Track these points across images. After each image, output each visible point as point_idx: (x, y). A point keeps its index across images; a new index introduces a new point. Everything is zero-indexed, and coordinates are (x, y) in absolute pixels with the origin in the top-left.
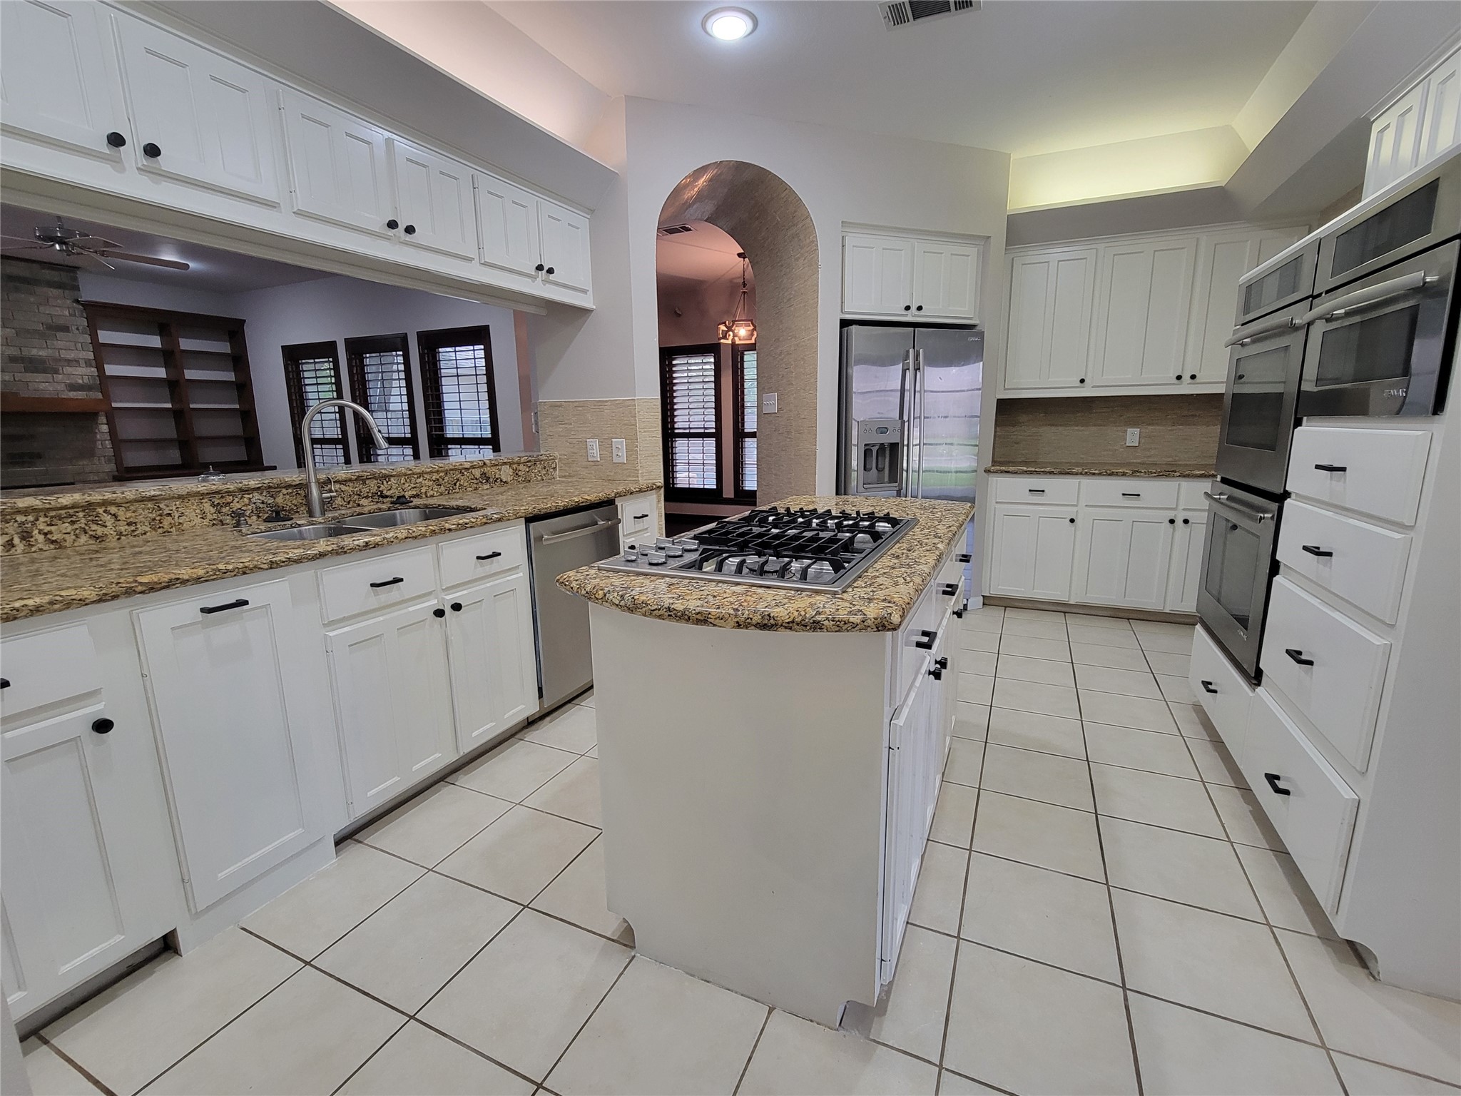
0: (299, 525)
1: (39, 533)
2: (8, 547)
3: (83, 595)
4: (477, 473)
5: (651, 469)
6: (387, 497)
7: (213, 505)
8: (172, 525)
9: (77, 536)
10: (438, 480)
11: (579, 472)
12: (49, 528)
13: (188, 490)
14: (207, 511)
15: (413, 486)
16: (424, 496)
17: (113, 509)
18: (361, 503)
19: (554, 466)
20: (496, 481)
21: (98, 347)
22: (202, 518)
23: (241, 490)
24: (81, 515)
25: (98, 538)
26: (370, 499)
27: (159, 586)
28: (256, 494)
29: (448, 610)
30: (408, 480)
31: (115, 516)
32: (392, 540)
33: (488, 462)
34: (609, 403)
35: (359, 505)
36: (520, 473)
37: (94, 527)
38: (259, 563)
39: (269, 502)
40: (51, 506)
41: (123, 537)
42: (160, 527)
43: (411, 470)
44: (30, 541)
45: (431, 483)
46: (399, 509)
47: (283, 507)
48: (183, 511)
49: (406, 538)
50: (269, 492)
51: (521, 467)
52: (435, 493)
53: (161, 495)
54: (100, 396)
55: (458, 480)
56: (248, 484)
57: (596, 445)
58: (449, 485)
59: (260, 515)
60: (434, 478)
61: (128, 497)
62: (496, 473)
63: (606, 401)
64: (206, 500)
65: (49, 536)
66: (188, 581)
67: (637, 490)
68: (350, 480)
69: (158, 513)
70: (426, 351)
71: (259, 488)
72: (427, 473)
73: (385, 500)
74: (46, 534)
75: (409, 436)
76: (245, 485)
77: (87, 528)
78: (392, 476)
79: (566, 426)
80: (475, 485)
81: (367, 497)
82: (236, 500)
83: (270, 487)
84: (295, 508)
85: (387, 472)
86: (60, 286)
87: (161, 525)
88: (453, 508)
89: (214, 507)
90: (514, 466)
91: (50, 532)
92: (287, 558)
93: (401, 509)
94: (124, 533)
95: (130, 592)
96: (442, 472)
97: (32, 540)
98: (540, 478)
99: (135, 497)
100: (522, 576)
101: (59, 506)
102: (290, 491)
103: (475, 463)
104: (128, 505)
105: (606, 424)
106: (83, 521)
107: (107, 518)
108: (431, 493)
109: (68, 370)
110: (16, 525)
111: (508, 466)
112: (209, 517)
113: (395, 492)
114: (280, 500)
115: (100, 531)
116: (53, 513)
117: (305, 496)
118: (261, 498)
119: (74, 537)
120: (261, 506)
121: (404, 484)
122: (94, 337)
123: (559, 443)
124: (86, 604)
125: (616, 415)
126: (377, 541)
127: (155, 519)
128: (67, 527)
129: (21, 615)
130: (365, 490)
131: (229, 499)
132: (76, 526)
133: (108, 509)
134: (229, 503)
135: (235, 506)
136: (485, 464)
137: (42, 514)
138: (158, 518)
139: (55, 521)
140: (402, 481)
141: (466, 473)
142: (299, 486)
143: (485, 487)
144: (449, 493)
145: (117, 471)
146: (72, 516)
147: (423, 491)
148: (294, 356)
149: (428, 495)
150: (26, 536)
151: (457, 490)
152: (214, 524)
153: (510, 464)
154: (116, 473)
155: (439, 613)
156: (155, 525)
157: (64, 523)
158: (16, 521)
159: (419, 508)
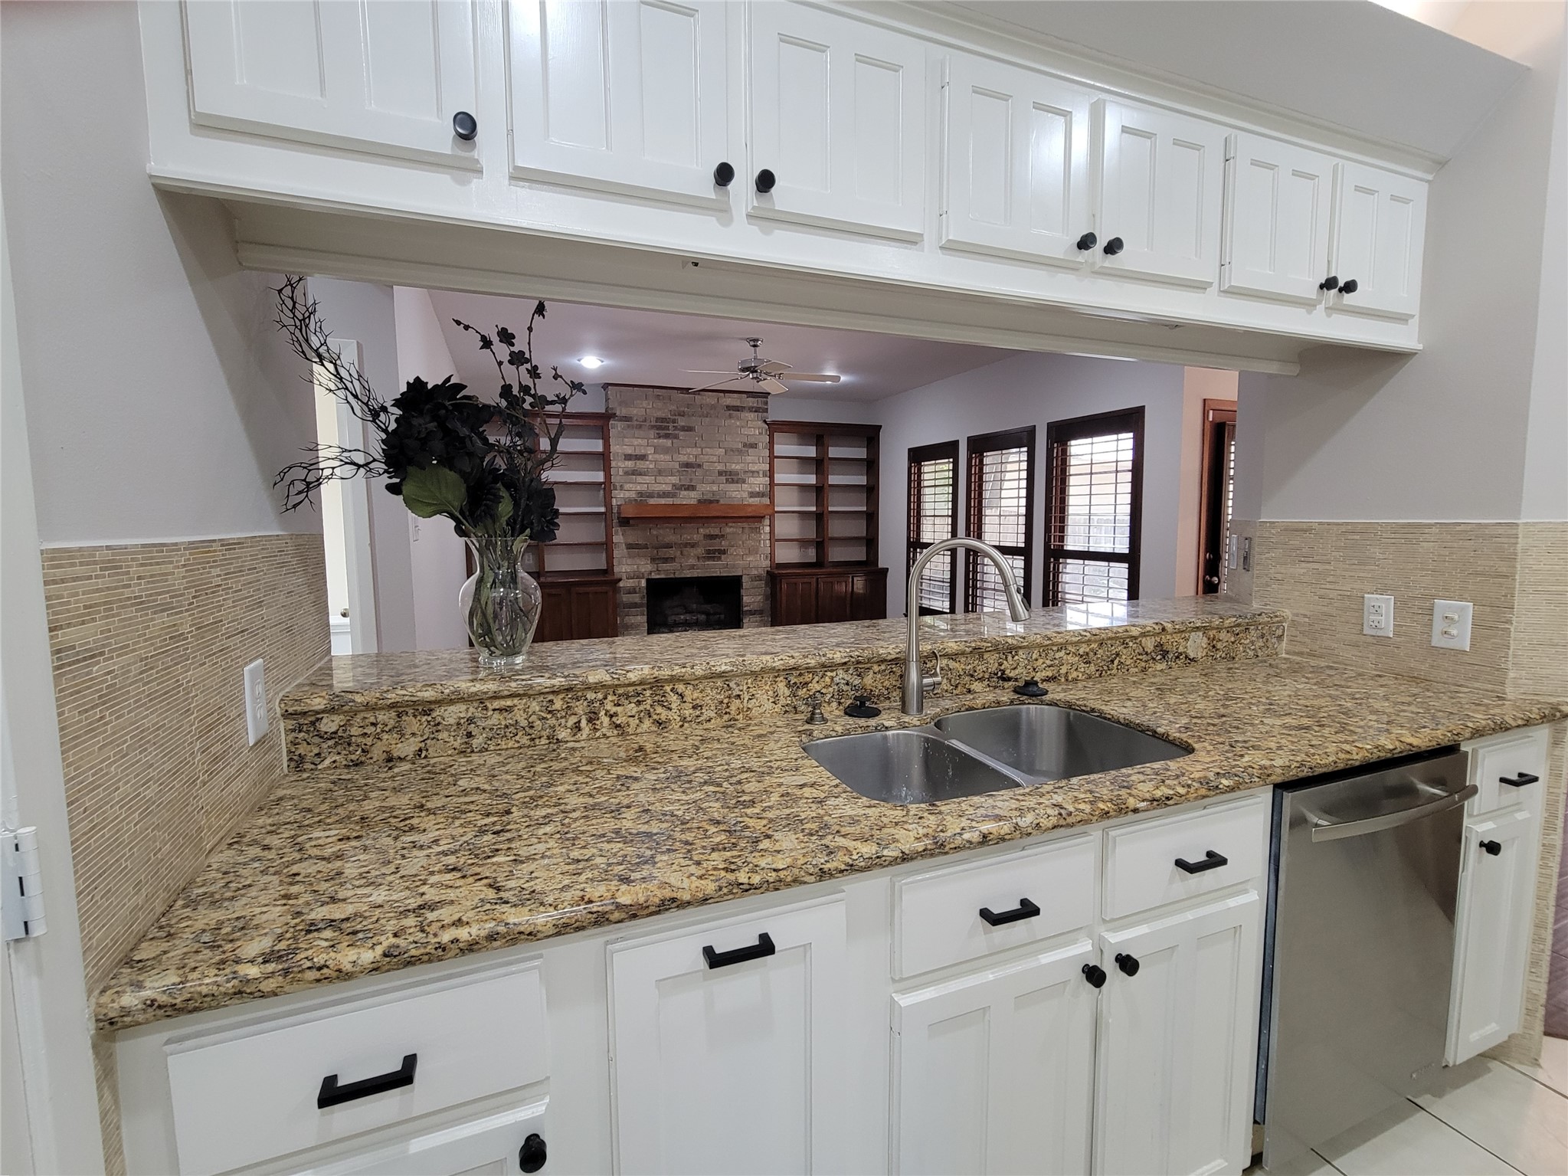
0: (886, 728)
1: (606, 714)
2: (575, 730)
3: (535, 925)
4: (1149, 644)
5: (1544, 672)
6: (1009, 679)
7: (788, 685)
8: (739, 711)
9: (640, 720)
10: (1087, 654)
11: (1336, 652)
12: (614, 709)
13: (762, 665)
14: (780, 693)
15: (1048, 662)
16: (1063, 680)
17: (680, 688)
18: (972, 687)
19: (1279, 632)
20: (1177, 657)
21: (772, 459)
22: (774, 702)
23: (823, 666)
24: (648, 693)
25: (660, 724)
26: (986, 682)
27: (646, 912)
28: (841, 671)
29: (1110, 967)
30: (1043, 655)
31: (681, 696)
32: (1030, 830)
33: (1169, 626)
34: (1434, 530)
35: (969, 691)
36: (1219, 645)
37: (659, 709)
38: (802, 873)
39: (856, 682)
40: (619, 683)
41: (686, 725)
42: (726, 713)
43: (1049, 639)
44: (595, 724)
45: (1077, 658)
46: (1025, 704)
47: (871, 691)
48: (754, 692)
49: (1054, 827)
50: (856, 669)
51: (1223, 635)
52: (1080, 675)
53: (733, 671)
54: (768, 501)
55: (1118, 655)
56: (833, 658)
57: (1388, 608)
58: (1103, 663)
59: (842, 701)
60: (1081, 652)
61: (697, 673)
62: (1179, 644)
63: (1430, 526)
64: (781, 678)
65: (614, 719)
66: (689, 903)
67: (1520, 722)
68: (963, 653)
69: (727, 694)
70: (1055, 445)
71: (845, 663)
72: (1072, 644)
73: (1006, 685)
74: (611, 716)
75: (1023, 545)
76: (829, 659)
77: (652, 710)
78: (1021, 648)
79: (1316, 566)
80: (1143, 664)
81: (981, 679)
82: (817, 679)
83: (858, 662)
84: (886, 692)
85: (1015, 642)
86: (757, 411)
87: (728, 710)
88: (1119, 722)
89: (789, 688)
90: (1211, 633)
91: (616, 714)
92: (847, 864)
93: (1029, 704)
94: (689, 719)
95: (601, 920)
96: (1095, 641)
97: (597, 722)
98: (1251, 653)
99: (704, 673)
100: (1254, 898)
101: (627, 682)
102: (883, 667)
103: (1148, 629)
104: (697, 682)
105: (1423, 569)
106: (649, 701)
107: (673, 698)
108: (1074, 675)
109: (751, 480)
110: (585, 703)
111: (1201, 634)
112: (783, 701)
113: (1022, 673)
114: (868, 680)
115: (664, 714)
116: (621, 691)
117: (901, 676)
118: (845, 677)
119: (638, 721)
120: (845, 688)
121: (1037, 660)
122: (771, 451)
123: (1297, 593)
124: (538, 940)
125: (1451, 553)
126: (1002, 832)
127: (722, 702)
128: (632, 708)
129: (449, 956)
130: (981, 668)
131: (808, 677)
132: (641, 708)
133: (676, 687)
134: (807, 683)
135: (815, 686)
136: (1164, 629)
137: (611, 691)
138: (726, 701)
139: (623, 700)
140: (1034, 656)
141: (1131, 644)
142: (896, 661)
143: (1159, 667)
144: (1100, 675)
145: (770, 567)
146: (639, 694)
147: (1063, 671)
149: (1070, 679)
150: (593, 717)
151: (1114, 671)
152: (786, 712)
153: (1204, 629)
154: (769, 570)
155: (1094, 976)
156: (722, 709)
157: (630, 703)
158: (586, 699)
159: (1057, 705)
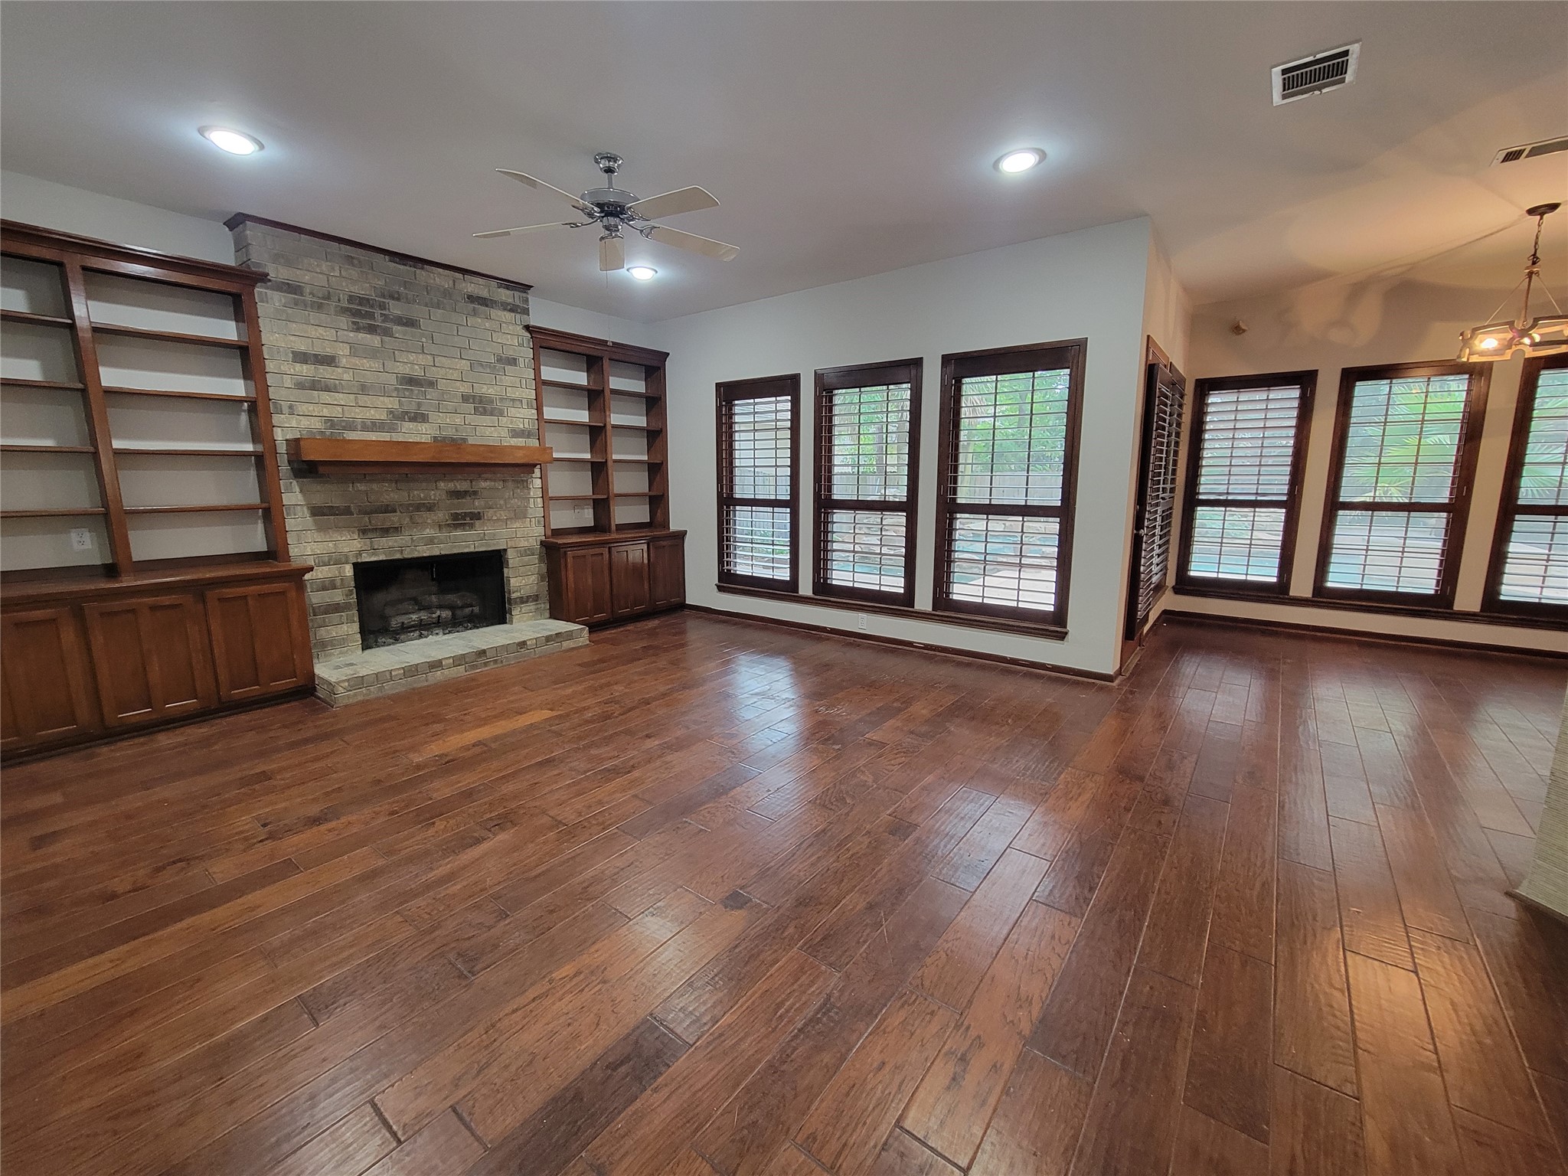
21: (541, 384)
54: (536, 443)
70: (953, 383)
86: (513, 309)
109: (512, 412)
122: (537, 371)
145: (545, 535)
148: (730, 393)
154: (543, 538)
